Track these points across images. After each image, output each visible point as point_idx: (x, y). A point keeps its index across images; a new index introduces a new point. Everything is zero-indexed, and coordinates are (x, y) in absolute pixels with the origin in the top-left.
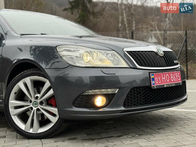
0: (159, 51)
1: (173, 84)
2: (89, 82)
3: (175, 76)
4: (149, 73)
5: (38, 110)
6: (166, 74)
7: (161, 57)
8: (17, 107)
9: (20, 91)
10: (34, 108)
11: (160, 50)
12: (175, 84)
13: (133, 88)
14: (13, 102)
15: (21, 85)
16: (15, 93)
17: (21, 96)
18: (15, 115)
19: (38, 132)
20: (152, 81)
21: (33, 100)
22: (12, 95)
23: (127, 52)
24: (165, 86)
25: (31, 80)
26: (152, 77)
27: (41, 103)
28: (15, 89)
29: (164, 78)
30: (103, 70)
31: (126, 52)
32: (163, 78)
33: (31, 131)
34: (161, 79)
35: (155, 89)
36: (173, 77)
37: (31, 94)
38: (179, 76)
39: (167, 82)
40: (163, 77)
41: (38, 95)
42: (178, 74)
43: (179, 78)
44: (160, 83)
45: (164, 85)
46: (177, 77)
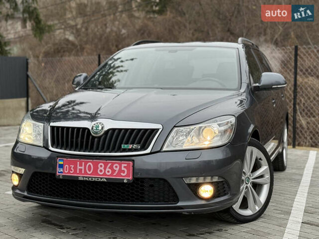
0: (94, 128)
4: (57, 157)
6: (88, 162)
7: (94, 138)
11: (97, 127)
12: (106, 178)
13: (36, 173)
24: (80, 179)
32: (79, 167)
34: (75, 168)
36: (105, 169)
38: (123, 169)
39: (87, 174)
42: (123, 165)
43: (124, 172)
44: (72, 174)
45: (78, 177)
46: (117, 169)
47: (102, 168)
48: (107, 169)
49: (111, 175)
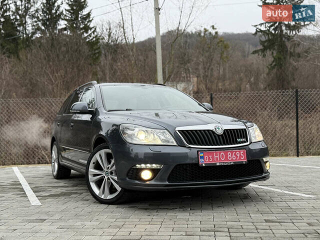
0: (217, 130)
1: (231, 162)
2: (143, 157)
3: (235, 155)
4: (198, 151)
5: (109, 179)
6: (221, 152)
7: (219, 136)
8: (95, 175)
9: (97, 162)
10: (106, 177)
11: (219, 129)
12: (234, 162)
13: (179, 165)
14: (92, 170)
15: (97, 156)
16: (94, 163)
17: (98, 166)
18: (93, 182)
19: (108, 198)
20: (200, 160)
21: (105, 170)
22: (91, 165)
23: (179, 131)
24: (218, 164)
25: (105, 153)
26: (202, 155)
27: (111, 173)
28: (93, 160)
29: (218, 157)
30: (151, 147)
31: (177, 132)
32: (215, 157)
33: (103, 197)
34: (213, 157)
35: (203, 167)
36: (232, 156)
37: (105, 165)
38: (242, 155)
39: (221, 160)
40: (216, 155)
41: (110, 166)
42: (242, 152)
43: (242, 157)
44: (211, 162)
45: (216, 163)
46: (238, 155)
47: (230, 156)
48: (233, 156)
49: (236, 160)
